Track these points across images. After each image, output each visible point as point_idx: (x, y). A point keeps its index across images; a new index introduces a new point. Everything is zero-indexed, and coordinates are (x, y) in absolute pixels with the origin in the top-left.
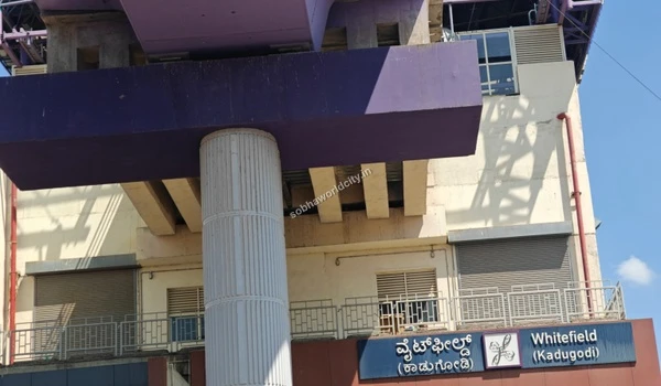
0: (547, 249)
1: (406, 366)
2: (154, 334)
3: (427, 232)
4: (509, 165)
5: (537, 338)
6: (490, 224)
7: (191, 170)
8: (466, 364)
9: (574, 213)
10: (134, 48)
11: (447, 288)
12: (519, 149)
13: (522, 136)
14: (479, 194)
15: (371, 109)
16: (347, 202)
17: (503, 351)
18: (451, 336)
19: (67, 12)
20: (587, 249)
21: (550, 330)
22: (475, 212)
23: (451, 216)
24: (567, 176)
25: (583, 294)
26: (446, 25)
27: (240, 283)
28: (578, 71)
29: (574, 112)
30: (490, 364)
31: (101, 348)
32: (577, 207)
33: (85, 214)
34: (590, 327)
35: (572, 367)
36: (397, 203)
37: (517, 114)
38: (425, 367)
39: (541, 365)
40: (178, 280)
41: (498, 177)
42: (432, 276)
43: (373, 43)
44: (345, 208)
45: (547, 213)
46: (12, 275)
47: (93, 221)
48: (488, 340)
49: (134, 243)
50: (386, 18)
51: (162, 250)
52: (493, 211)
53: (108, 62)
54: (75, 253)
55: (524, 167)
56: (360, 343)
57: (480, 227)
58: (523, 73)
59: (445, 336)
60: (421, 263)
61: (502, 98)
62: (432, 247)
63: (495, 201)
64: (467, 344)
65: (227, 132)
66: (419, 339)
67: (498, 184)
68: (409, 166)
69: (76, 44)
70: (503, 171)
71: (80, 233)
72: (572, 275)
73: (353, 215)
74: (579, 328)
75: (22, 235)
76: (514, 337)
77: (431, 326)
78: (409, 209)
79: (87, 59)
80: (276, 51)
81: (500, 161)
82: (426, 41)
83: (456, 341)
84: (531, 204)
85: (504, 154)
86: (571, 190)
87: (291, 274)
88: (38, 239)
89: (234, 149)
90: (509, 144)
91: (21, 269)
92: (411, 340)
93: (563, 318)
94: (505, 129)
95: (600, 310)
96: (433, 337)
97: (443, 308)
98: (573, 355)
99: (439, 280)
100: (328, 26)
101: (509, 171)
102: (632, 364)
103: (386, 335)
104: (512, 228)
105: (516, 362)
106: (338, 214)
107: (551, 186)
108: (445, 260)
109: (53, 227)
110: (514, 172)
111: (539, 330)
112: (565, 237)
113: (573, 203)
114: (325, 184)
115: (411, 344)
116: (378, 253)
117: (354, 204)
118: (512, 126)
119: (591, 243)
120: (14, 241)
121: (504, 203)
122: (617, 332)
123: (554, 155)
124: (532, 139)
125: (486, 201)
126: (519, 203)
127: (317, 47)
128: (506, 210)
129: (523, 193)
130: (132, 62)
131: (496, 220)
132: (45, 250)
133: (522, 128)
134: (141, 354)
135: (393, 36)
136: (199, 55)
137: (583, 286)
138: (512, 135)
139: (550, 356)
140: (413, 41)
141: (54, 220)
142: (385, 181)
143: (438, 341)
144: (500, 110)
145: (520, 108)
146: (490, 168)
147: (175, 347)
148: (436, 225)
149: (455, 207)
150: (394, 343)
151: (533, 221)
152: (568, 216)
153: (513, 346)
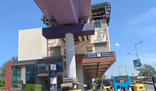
0: (105, 44)
1: (89, 57)
2: (63, 54)
3: (91, 42)
4: (100, 35)
5: (103, 54)
8: (95, 57)
10: (58, 24)
11: (93, 48)
12: (101, 33)
13: (102, 32)
14: (97, 38)
15: (83, 30)
16: (83, 39)
17: (99, 55)
21: (104, 53)
22: (97, 40)
25: (108, 49)
26: (93, 20)
27: (69, 49)
28: (108, 25)
29: (107, 29)
30: (98, 57)
31: (57, 55)
33: (55, 41)
34: (108, 52)
35: (106, 57)
36: (88, 39)
37: (101, 29)
38: (91, 57)
39: (103, 56)
40: (64, 48)
42: (92, 47)
43: (83, 23)
44: (82, 40)
45: (104, 40)
46: (48, 48)
47: (56, 42)
48: (97, 54)
49: (60, 44)
50: (85, 20)
51: (63, 45)
52: (99, 40)
53: (55, 26)
54: (54, 45)
55: (102, 35)
56: (84, 54)
57: (97, 42)
58: (102, 25)
59: (93, 54)
60: (91, 46)
62: (92, 44)
63: (99, 39)
64: (95, 54)
65: (68, 33)
67: (99, 37)
68: (89, 36)
69: (52, 24)
71: (55, 43)
72: (107, 47)
73: (83, 41)
74: (107, 53)
77: (92, 53)
78: (89, 40)
79: (53, 25)
80: (73, 24)
81: (99, 34)
86: (107, 37)
88: (50, 44)
89: (68, 35)
91: (49, 47)
92: (89, 54)
93: (106, 51)
94: (100, 31)
95: (110, 51)
97: (93, 51)
98: (106, 55)
100: (78, 21)
102: (113, 56)
104: (101, 42)
105: (100, 56)
106: (82, 41)
107: (105, 37)
108: (93, 45)
111: (103, 53)
112: (106, 43)
114: (80, 38)
116: (86, 45)
117: (83, 40)
119: (109, 43)
120: (48, 44)
121: (100, 39)
122: (111, 53)
123: (105, 34)
124: (103, 32)
125: (98, 39)
126: (101, 39)
127: (77, 24)
128: (100, 40)
129: (102, 38)
134: (61, 56)
135: (85, 22)
136: (64, 25)
138: (101, 32)
140: (88, 23)
141: (52, 42)
142: (86, 37)
144: (99, 29)
146: (98, 35)
147: (64, 55)
148: (92, 42)
149: (94, 40)
150: (87, 54)
151: (103, 41)
152: (107, 40)
153: (100, 55)
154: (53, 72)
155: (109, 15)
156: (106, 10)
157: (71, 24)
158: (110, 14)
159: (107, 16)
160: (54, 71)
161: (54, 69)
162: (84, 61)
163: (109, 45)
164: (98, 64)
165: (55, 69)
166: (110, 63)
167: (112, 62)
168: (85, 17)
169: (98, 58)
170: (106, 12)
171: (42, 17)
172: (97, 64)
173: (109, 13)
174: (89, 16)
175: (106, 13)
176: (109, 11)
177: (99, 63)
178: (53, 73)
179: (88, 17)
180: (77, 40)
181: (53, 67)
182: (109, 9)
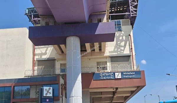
0: (127, 58)
1: (101, 78)
2: (58, 71)
3: (105, 55)
6: (116, 54)
7: (65, 43)
8: (112, 78)
9: (131, 52)
10: (55, 22)
11: (109, 64)
12: (122, 41)
13: (123, 38)
14: (115, 48)
15: (96, 33)
17: (118, 76)
18: (109, 73)
19: (43, 15)
20: (133, 58)
21: (127, 72)
22: (114, 51)
23: (110, 52)
24: (130, 45)
25: (132, 66)
26: (110, 19)
27: (73, 63)
28: (133, 27)
29: (132, 34)
30: (116, 78)
31: (49, 73)
32: (132, 51)
33: (46, 50)
34: (133, 72)
35: (130, 78)
36: (100, 50)
37: (122, 35)
38: (105, 78)
39: (125, 78)
40: (62, 62)
41: (118, 45)
43: (97, 22)
45: (127, 52)
46: (34, 60)
47: (48, 52)
48: (116, 74)
49: (55, 56)
50: (99, 18)
51: (59, 57)
52: (117, 51)
53: (51, 24)
54: (45, 57)
55: (123, 44)
56: (94, 74)
58: (123, 27)
59: (108, 73)
60: (104, 60)
61: (119, 32)
62: (106, 57)
63: (117, 50)
64: (112, 74)
65: (71, 37)
66: (104, 73)
67: (118, 47)
69: (45, 21)
70: (119, 44)
71: (45, 54)
72: (131, 63)
73: (93, 52)
74: (132, 72)
75: (36, 54)
76: (120, 73)
77: (106, 71)
78: (102, 51)
79: (47, 24)
80: (80, 23)
81: (118, 43)
82: (106, 22)
83: (110, 74)
84: (124, 50)
85: (119, 41)
86: (131, 48)
87: (82, 61)
89: (72, 40)
90: (120, 40)
91: (35, 59)
92: (102, 73)
93: (129, 70)
94: (120, 37)
95: (135, 69)
96: (106, 73)
97: (108, 68)
98: (130, 76)
99: (107, 63)
100: (89, 18)
101: (120, 44)
102: (141, 78)
103: (98, 72)
104: (120, 54)
105: (120, 77)
107: (127, 47)
108: (109, 60)
109: (41, 52)
110: (121, 45)
111: (125, 72)
112: (130, 56)
113: (131, 50)
114: (88, 45)
115: (102, 74)
116: (97, 58)
118: (121, 36)
119: (134, 57)
120: (34, 55)
121: (119, 50)
122: (138, 73)
123: (128, 42)
124: (124, 39)
125: (116, 50)
126: (122, 50)
127: (87, 23)
128: (119, 51)
129: (123, 48)
130: (55, 24)
131: (118, 53)
132: (39, 56)
133: (122, 37)
134: (56, 75)
135: (100, 21)
136: (66, 23)
137: (132, 65)
138: (121, 38)
139: (126, 77)
140: (103, 22)
141: (41, 51)
143: (107, 74)
144: (119, 34)
145: (122, 34)
146: (117, 44)
147: (61, 74)
148: (107, 54)
149: (110, 50)
150: (99, 74)
151: (124, 53)
152: (130, 52)
153: (120, 75)
154: (48, 100)
155: (135, 13)
156: (130, 4)
157: (77, 23)
158: (136, 11)
159: (132, 15)
160: (49, 98)
161: (49, 95)
162: (94, 84)
163: (134, 60)
164: (116, 90)
165: (51, 95)
166: (134, 89)
167: (138, 87)
168: (100, 13)
169: (117, 81)
170: (130, 7)
171: (27, 10)
172: (114, 90)
173: (135, 9)
174: (106, 11)
175: (131, 10)
176: (136, 7)
177: (117, 88)
178: (47, 102)
179: (104, 13)
180: (83, 50)
181: (48, 92)
182: (136, 4)
